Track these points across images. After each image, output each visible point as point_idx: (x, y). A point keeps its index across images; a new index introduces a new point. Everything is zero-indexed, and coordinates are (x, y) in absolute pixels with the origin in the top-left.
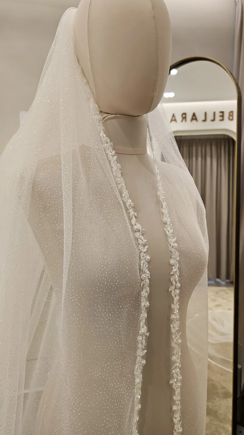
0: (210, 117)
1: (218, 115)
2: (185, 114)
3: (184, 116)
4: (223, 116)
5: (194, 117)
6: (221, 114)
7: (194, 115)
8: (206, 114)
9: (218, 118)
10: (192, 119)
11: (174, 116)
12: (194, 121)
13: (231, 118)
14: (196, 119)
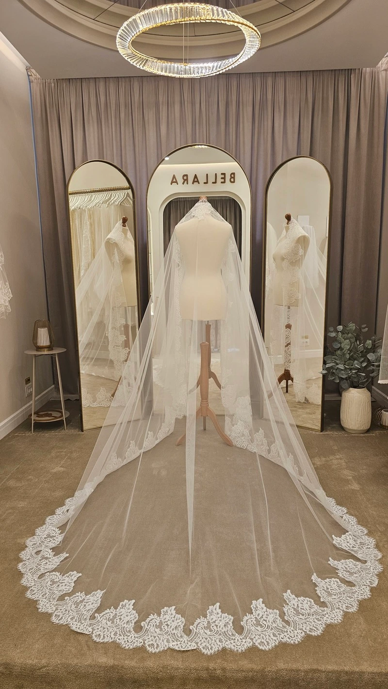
0: (212, 179)
1: (219, 176)
2: (187, 175)
3: (185, 178)
4: (224, 178)
5: (196, 180)
6: (223, 176)
7: (196, 176)
8: (207, 174)
9: (219, 180)
10: (194, 182)
11: (174, 177)
12: (196, 183)
13: (232, 180)
14: (198, 181)
